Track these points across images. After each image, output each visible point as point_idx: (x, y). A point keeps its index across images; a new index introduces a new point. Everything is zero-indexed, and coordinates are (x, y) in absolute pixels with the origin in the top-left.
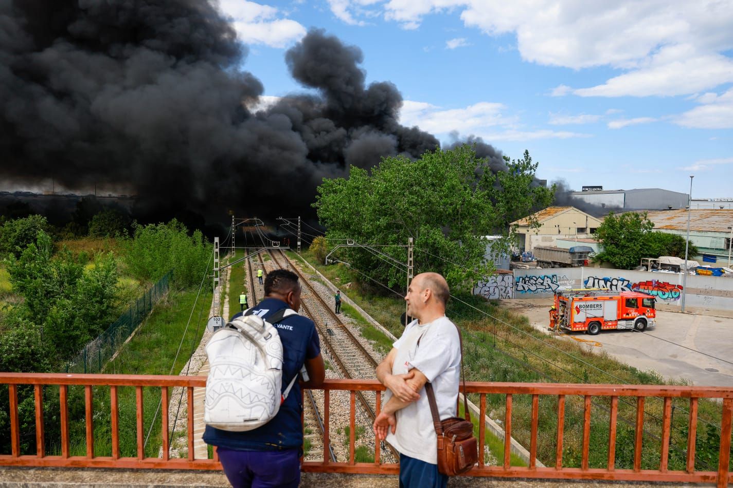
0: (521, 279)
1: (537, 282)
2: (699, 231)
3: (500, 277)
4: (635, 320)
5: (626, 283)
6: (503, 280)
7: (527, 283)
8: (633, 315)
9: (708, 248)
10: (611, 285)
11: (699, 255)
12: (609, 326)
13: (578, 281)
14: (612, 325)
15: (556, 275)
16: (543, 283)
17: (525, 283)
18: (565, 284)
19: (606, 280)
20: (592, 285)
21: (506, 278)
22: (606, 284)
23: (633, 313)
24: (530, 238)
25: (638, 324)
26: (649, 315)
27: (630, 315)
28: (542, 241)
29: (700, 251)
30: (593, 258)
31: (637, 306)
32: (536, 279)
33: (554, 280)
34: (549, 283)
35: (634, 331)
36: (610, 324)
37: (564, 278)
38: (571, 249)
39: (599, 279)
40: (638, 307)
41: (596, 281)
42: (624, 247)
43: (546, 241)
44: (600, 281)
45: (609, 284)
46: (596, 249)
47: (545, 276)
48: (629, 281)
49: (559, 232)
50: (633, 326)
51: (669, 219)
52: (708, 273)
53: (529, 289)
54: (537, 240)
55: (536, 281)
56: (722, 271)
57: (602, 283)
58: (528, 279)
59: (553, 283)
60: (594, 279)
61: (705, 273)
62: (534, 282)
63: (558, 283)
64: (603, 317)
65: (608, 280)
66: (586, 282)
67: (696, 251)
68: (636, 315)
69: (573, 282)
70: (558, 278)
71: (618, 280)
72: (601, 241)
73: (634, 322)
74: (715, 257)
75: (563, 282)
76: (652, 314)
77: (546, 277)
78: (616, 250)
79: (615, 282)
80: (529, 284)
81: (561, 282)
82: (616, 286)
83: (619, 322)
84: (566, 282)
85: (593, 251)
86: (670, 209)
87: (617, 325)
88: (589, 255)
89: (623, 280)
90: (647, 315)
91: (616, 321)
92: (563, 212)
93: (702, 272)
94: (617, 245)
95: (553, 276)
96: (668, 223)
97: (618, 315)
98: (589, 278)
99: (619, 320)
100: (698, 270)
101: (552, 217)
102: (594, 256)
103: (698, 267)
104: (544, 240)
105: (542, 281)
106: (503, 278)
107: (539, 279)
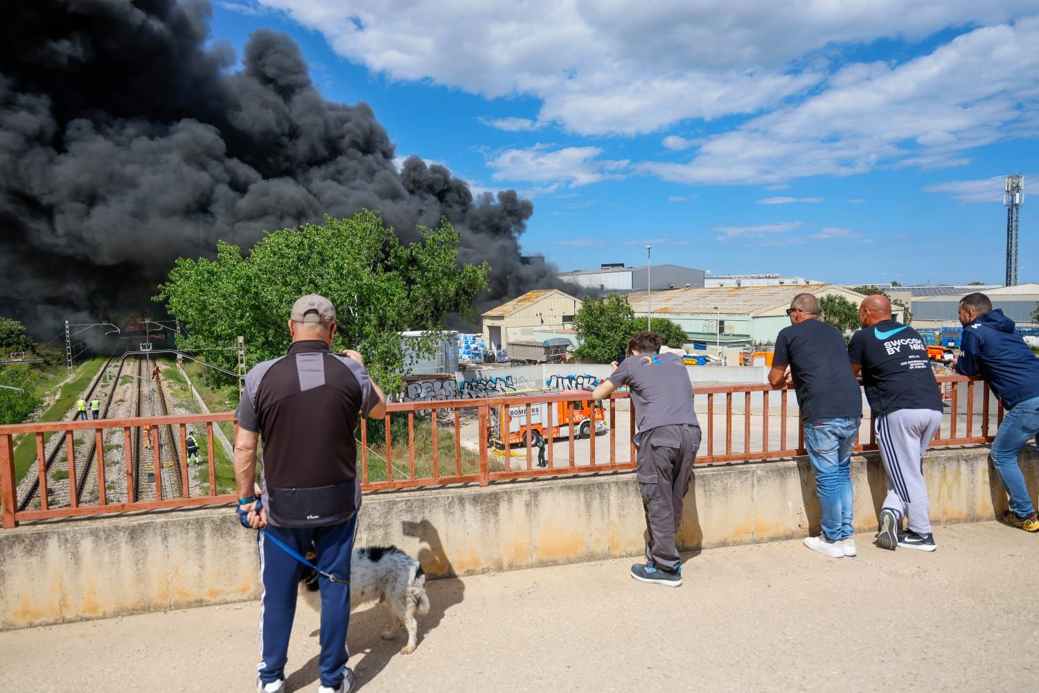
0: (466, 384)
1: (487, 386)
2: (692, 314)
3: (438, 384)
4: (581, 424)
5: (592, 380)
6: (442, 387)
7: (474, 389)
8: (577, 419)
9: (700, 334)
10: (577, 384)
11: (690, 342)
13: (539, 382)
14: (553, 433)
15: (511, 377)
16: (495, 387)
17: (472, 389)
18: (524, 387)
19: (571, 379)
20: (555, 385)
21: (446, 384)
22: (571, 383)
23: (579, 417)
24: (506, 332)
25: (585, 429)
26: (597, 416)
27: (574, 419)
28: (522, 334)
29: (691, 337)
30: (572, 352)
31: (582, 407)
32: (485, 383)
33: (509, 382)
34: (503, 386)
35: (580, 438)
36: (550, 432)
37: (522, 380)
38: (545, 342)
39: (563, 378)
40: (583, 409)
41: (560, 380)
42: (604, 337)
43: (526, 334)
44: (564, 380)
45: (574, 382)
46: (576, 342)
47: (497, 379)
48: (595, 378)
49: (542, 322)
50: (578, 433)
51: (666, 301)
52: (694, 363)
53: (478, 396)
54: (515, 333)
55: (485, 385)
56: (708, 359)
57: (566, 382)
58: (475, 384)
59: (508, 387)
60: (558, 378)
61: (690, 362)
62: (484, 388)
63: (515, 386)
64: (541, 424)
65: (573, 378)
66: (549, 383)
67: (686, 338)
68: (581, 419)
69: (534, 384)
70: (514, 380)
71: (583, 378)
72: (580, 330)
73: (579, 427)
74: (705, 343)
75: (521, 385)
76: (600, 415)
78: (597, 342)
79: (580, 380)
80: (477, 390)
81: (518, 385)
82: (582, 384)
83: (561, 429)
84: (524, 384)
85: (571, 343)
86: (672, 288)
87: (558, 432)
88: (568, 349)
89: (590, 377)
90: (594, 417)
91: (557, 427)
92: (545, 296)
93: (687, 362)
94: (598, 336)
95: (507, 378)
96: (663, 305)
97: (559, 421)
98: (551, 377)
99: (560, 426)
100: (685, 359)
101: (531, 303)
102: (574, 350)
103: (685, 356)
104: (524, 333)
105: (493, 386)
106: (442, 385)
107: (490, 383)
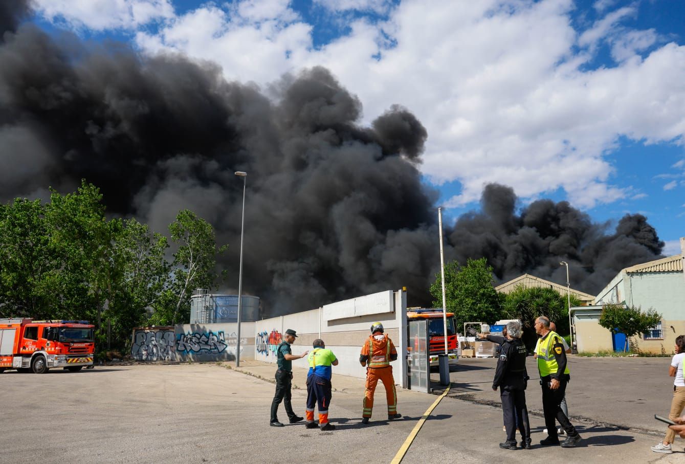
1: (201, 340)
3: (160, 334)
6: (163, 337)
7: (189, 341)
8: (30, 350)
12: (4, 362)
14: (7, 362)
15: (223, 332)
16: (208, 341)
21: (166, 334)
23: (31, 347)
26: (49, 349)
27: (27, 349)
32: (199, 336)
33: (222, 338)
36: (5, 360)
37: (234, 336)
47: (210, 333)
50: (29, 366)
53: (191, 349)
55: (199, 339)
58: (190, 336)
59: (220, 343)
62: (198, 341)
63: (226, 342)
68: (33, 350)
69: (245, 342)
70: (226, 336)
73: (31, 359)
75: (232, 341)
77: (211, 335)
80: (191, 343)
81: (230, 341)
83: (14, 358)
87: (12, 361)
90: (46, 349)
91: (11, 356)
95: (220, 333)
97: (14, 348)
105: (206, 340)
106: (163, 335)
107: (203, 337)
